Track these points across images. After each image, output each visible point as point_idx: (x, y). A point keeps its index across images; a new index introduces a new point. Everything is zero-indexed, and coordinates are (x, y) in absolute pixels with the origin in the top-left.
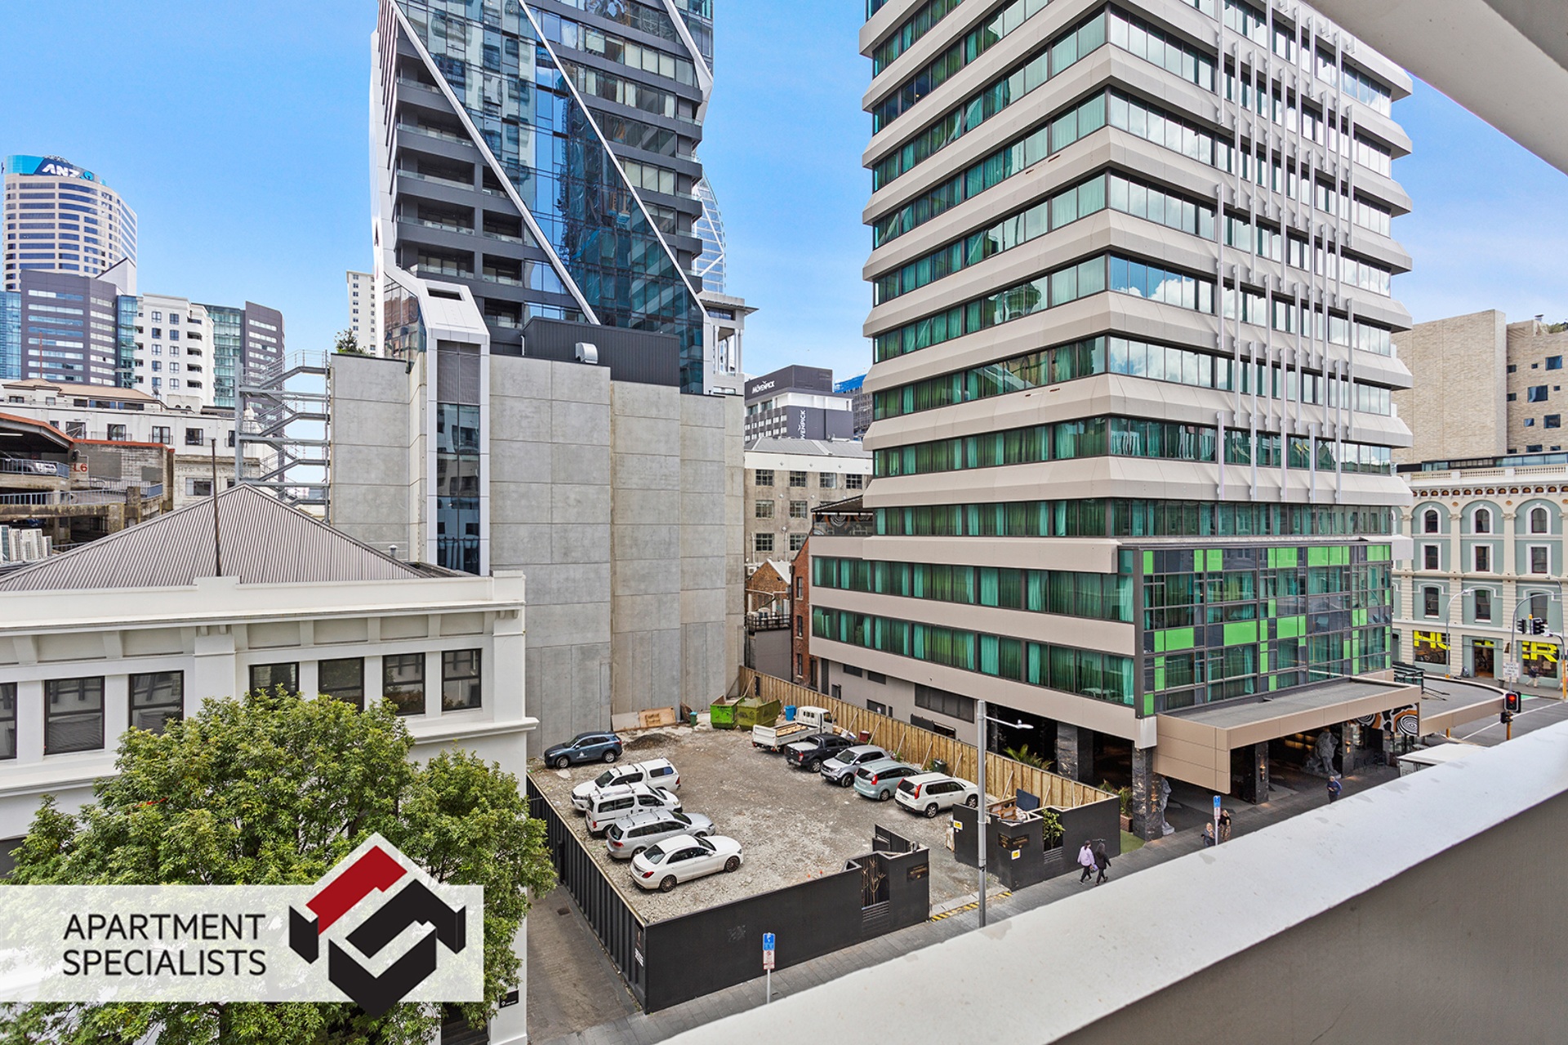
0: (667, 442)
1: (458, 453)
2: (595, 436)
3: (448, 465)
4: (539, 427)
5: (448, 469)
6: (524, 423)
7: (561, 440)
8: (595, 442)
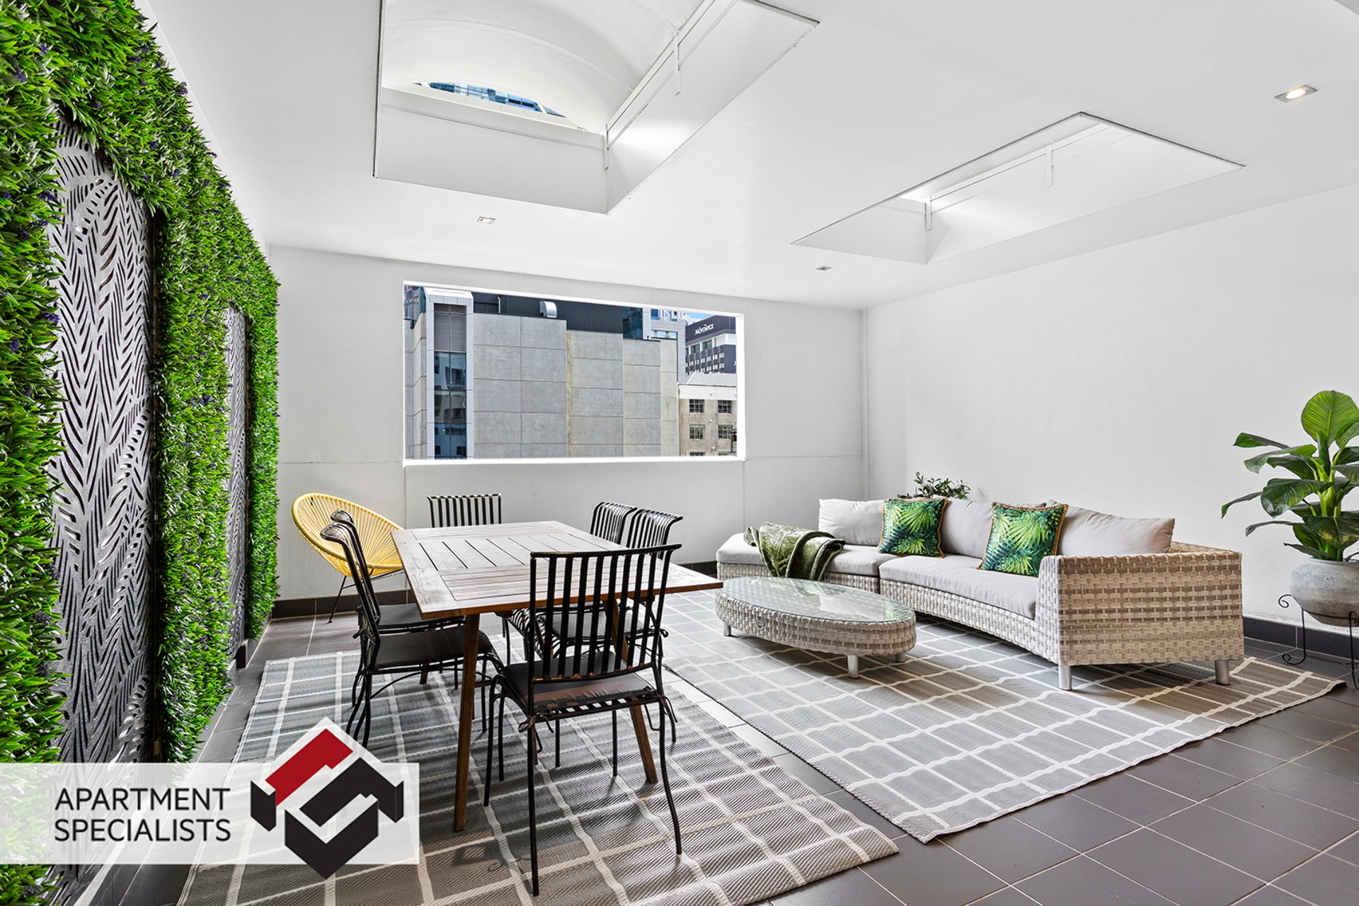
0: (612, 378)
1: (450, 389)
2: (555, 374)
3: (443, 400)
4: (511, 369)
5: (443, 403)
6: (500, 366)
7: (528, 378)
8: (555, 379)
